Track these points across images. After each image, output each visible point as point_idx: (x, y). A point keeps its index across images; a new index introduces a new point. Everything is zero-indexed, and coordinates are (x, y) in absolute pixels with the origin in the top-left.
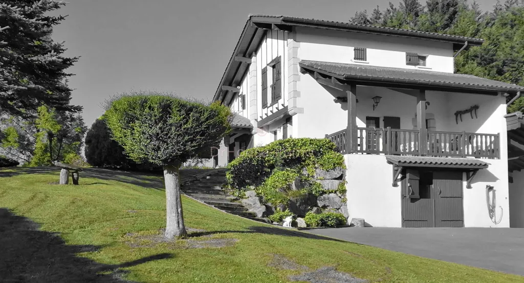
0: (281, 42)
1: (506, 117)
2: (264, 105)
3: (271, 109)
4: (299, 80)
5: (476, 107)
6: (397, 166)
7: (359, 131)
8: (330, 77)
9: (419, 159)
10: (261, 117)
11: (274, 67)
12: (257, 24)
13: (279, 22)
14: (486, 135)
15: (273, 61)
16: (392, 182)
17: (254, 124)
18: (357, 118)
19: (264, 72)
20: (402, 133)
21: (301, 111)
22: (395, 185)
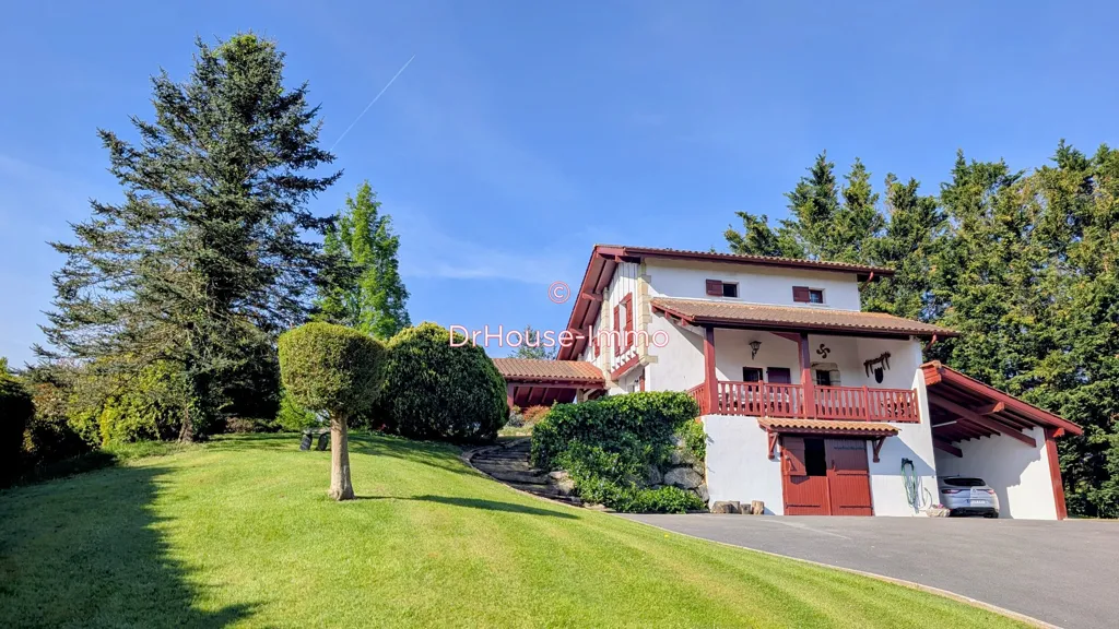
0: (632, 280)
1: (923, 368)
2: (618, 354)
3: (623, 357)
4: (651, 322)
5: (887, 355)
6: (770, 432)
7: (720, 386)
8: (679, 318)
9: (806, 423)
10: (614, 368)
11: (626, 305)
12: (603, 255)
13: (621, 253)
14: (891, 392)
15: (625, 298)
16: (767, 453)
17: (607, 377)
18: (717, 370)
19: (616, 311)
20: (794, 389)
21: (655, 359)
22: (772, 457)
